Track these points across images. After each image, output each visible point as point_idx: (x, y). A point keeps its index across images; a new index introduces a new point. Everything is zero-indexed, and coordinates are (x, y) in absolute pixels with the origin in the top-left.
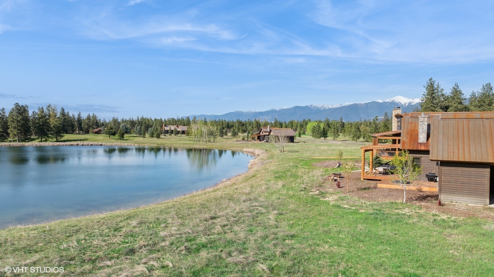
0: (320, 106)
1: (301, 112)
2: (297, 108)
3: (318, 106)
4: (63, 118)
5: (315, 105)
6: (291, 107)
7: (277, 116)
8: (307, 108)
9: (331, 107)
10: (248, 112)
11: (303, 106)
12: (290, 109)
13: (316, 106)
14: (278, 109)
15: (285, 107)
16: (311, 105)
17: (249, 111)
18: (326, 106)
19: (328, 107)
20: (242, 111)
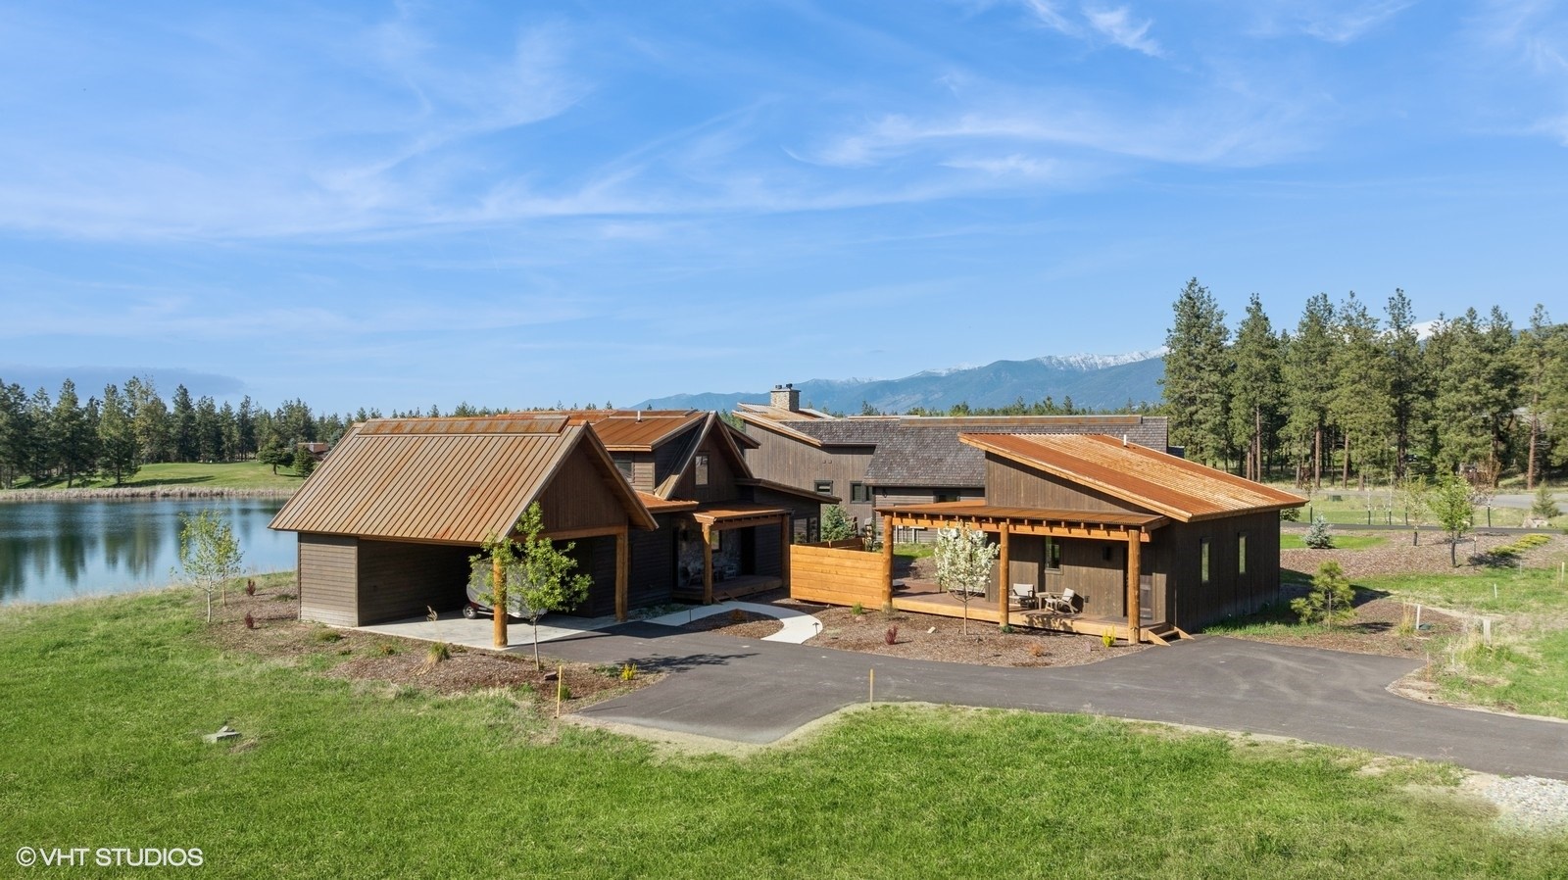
0: (1079, 359)
1: (1014, 380)
2: (1004, 368)
3: (1072, 359)
4: (183, 415)
5: (1060, 357)
6: (985, 364)
7: (941, 394)
8: (1035, 366)
9: (1111, 361)
10: (848, 381)
11: (1023, 360)
12: (981, 369)
13: (1063, 360)
14: (944, 373)
15: (966, 366)
16: (1050, 358)
17: (851, 380)
18: (1096, 358)
19: (1104, 363)
20: (827, 378)
